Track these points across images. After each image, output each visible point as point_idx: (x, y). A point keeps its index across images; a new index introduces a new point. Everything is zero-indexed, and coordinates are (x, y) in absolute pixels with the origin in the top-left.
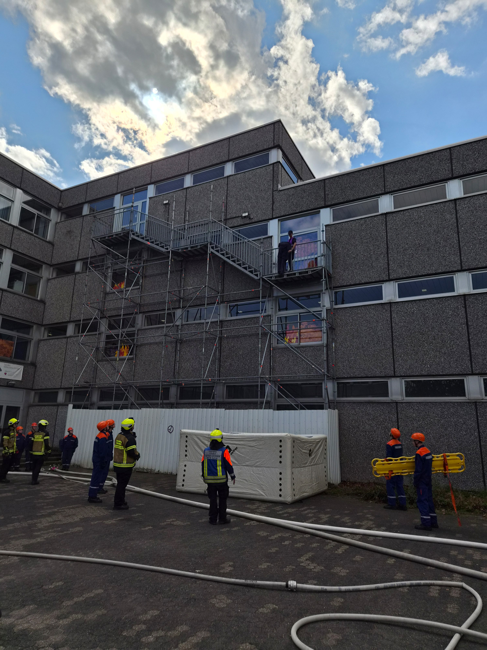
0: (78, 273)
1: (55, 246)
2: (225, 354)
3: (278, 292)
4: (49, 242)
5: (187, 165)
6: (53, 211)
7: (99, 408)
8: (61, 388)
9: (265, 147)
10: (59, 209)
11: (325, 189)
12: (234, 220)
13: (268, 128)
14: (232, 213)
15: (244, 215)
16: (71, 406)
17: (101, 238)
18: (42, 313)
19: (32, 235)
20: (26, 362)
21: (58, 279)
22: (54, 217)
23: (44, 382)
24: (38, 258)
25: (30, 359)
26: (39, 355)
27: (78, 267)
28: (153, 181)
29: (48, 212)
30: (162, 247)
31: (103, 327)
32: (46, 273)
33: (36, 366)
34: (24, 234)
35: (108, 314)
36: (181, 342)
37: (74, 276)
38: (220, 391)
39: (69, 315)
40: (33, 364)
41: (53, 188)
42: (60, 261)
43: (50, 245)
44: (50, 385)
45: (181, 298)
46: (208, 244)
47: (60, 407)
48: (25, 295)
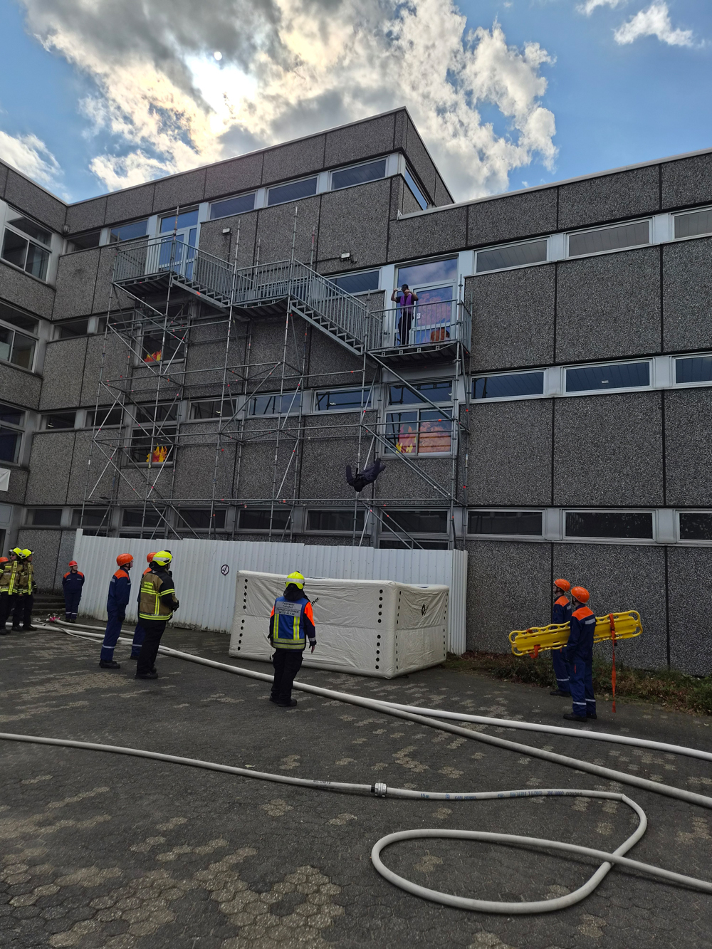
0: (92, 335)
1: (58, 292)
2: (308, 464)
3: (390, 376)
4: (49, 286)
5: (260, 174)
6: (54, 237)
7: (122, 536)
8: (66, 505)
9: (380, 151)
10: (64, 235)
11: (467, 221)
12: (329, 264)
13: (385, 120)
14: (325, 252)
15: (344, 256)
16: (80, 531)
17: (126, 283)
18: (39, 393)
19: (23, 273)
20: (13, 464)
21: (61, 343)
22: (56, 246)
23: (41, 493)
24: (32, 309)
25: (21, 460)
26: (34, 455)
27: (92, 326)
28: (207, 197)
29: (46, 238)
30: (219, 300)
31: (130, 417)
32: (44, 333)
33: (29, 472)
34: (10, 272)
35: (137, 399)
36: (244, 444)
37: (86, 339)
38: (298, 519)
39: (78, 398)
40: (26, 469)
41: (54, 201)
42: (66, 315)
43: (51, 290)
44: (50, 500)
45: (245, 380)
46: (287, 298)
47: (65, 532)
48: (13, 365)
